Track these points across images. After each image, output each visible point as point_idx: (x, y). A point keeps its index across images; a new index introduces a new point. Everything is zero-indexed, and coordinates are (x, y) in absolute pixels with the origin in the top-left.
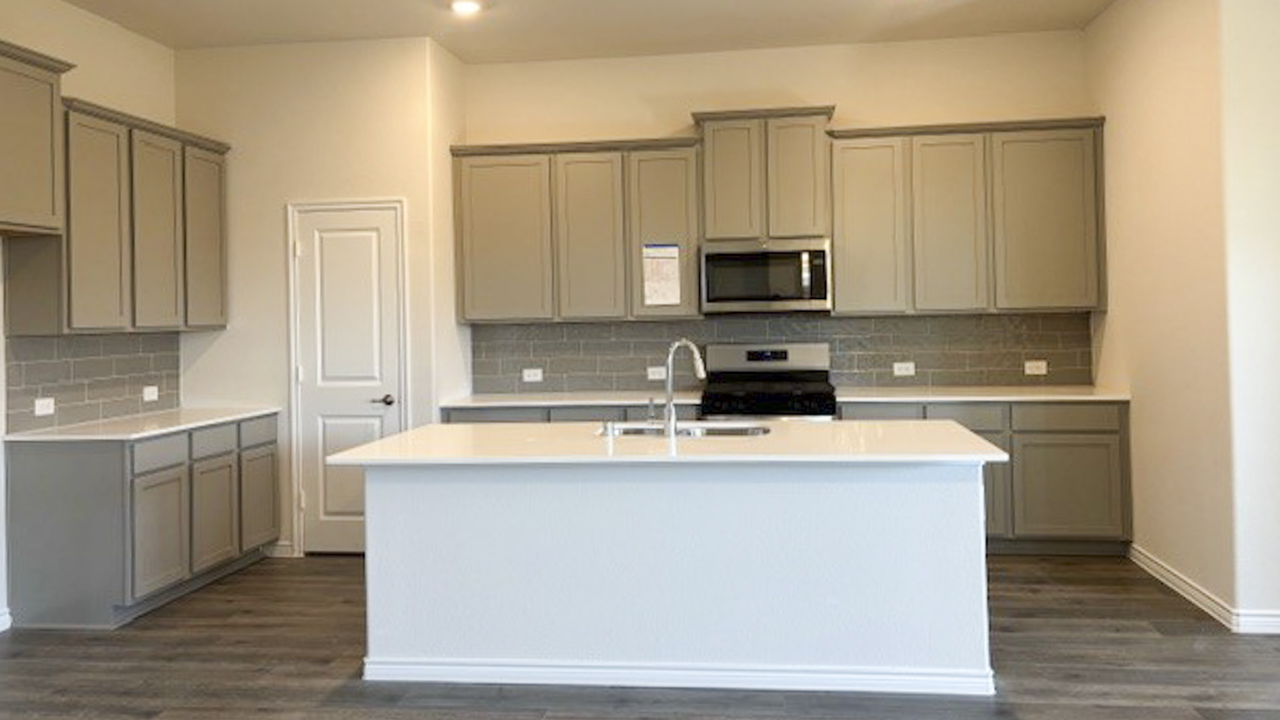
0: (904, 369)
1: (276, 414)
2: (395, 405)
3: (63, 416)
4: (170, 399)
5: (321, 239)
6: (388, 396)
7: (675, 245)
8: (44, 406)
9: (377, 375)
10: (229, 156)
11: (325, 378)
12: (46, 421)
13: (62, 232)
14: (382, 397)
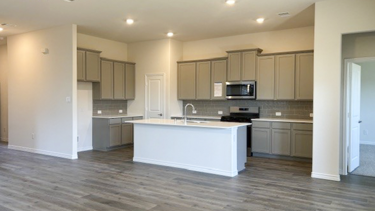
0: (278, 114)
1: (142, 116)
2: (162, 116)
3: (103, 114)
4: (125, 112)
5: (151, 82)
6: (161, 114)
7: (221, 82)
8: (100, 112)
9: (159, 109)
10: (136, 65)
11: (151, 110)
12: (100, 115)
13: (100, 81)
14: (160, 114)
